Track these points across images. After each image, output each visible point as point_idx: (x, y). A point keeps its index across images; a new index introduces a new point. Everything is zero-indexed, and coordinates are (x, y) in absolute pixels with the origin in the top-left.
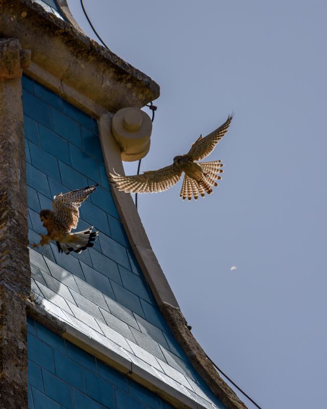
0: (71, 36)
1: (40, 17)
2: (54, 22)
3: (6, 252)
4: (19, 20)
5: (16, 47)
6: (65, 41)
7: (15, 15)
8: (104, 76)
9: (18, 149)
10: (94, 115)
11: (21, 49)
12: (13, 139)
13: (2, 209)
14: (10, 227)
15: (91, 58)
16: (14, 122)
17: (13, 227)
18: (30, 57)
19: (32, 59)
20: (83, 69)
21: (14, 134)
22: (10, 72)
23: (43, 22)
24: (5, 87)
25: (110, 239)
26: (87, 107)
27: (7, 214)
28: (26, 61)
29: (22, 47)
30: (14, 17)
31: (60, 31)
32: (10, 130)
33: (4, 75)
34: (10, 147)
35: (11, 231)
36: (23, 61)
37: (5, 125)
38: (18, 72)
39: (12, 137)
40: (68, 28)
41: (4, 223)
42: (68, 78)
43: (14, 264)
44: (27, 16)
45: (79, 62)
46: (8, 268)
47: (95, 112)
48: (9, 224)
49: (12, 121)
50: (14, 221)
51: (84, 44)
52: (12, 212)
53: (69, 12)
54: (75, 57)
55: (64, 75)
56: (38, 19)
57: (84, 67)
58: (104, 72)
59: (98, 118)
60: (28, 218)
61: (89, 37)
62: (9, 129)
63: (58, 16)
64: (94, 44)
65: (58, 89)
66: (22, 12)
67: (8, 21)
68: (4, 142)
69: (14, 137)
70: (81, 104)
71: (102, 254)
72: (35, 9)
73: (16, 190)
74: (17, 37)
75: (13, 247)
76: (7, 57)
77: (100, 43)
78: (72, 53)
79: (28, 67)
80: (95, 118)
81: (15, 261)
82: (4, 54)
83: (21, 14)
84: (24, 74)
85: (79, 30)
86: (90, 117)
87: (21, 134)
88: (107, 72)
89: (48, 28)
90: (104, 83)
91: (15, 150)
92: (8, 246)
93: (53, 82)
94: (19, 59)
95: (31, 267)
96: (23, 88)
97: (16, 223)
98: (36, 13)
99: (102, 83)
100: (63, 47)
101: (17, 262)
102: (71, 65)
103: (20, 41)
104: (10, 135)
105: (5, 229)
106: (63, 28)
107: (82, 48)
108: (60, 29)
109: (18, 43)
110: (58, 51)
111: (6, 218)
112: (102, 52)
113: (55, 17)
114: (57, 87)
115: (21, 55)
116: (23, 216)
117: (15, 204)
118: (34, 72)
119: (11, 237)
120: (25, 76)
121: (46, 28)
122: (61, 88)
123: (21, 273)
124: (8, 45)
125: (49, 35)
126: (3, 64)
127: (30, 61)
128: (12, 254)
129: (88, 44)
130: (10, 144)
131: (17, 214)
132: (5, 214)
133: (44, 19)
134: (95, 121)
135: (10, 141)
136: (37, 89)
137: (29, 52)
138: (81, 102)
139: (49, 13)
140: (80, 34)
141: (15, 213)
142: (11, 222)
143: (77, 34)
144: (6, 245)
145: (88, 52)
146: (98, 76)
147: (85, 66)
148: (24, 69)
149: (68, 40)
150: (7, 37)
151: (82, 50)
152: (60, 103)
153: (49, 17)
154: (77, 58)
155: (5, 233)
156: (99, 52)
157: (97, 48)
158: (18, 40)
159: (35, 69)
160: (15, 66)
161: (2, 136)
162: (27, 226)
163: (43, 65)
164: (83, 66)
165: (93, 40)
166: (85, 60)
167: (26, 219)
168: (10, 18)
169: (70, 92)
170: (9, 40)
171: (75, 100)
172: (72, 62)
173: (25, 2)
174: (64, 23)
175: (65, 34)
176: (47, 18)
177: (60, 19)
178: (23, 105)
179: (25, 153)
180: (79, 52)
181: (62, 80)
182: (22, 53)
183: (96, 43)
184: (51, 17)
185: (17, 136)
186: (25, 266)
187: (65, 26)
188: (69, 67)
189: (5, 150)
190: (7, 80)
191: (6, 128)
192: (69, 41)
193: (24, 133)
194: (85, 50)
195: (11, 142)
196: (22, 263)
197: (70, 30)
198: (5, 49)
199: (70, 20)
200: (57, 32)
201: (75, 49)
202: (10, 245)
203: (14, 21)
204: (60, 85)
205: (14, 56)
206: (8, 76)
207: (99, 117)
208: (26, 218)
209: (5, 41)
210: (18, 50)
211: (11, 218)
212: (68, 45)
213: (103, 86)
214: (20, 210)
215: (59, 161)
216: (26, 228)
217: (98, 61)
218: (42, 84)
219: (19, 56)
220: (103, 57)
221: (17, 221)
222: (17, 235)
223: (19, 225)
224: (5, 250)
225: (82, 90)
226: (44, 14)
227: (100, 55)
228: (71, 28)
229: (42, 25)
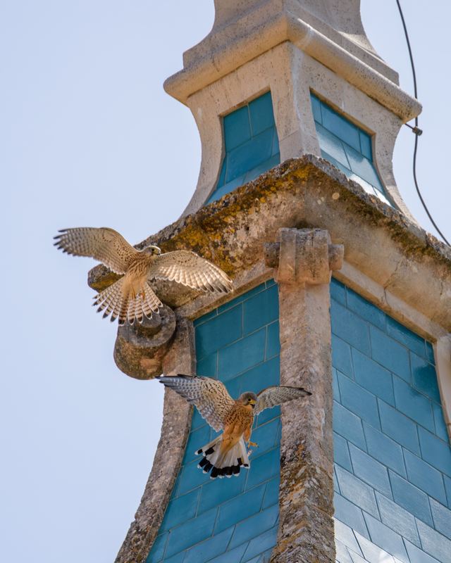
0: (400, 228)
1: (358, 200)
2: (378, 208)
3: (302, 523)
4: (328, 204)
5: (324, 240)
6: (391, 234)
7: (323, 196)
8: (444, 284)
9: (322, 381)
10: (429, 337)
11: (330, 243)
12: (317, 368)
13: (298, 463)
14: (308, 488)
15: (427, 258)
16: (317, 343)
17: (312, 489)
18: (343, 256)
19: (345, 259)
20: (415, 273)
21: (318, 360)
22: (314, 275)
23: (362, 208)
24: (307, 295)
25: (446, 509)
26: (420, 326)
27: (306, 470)
28: (336, 261)
29: (332, 241)
30: (322, 199)
31: (385, 220)
32: (312, 356)
33: (306, 279)
34: (312, 378)
35: (309, 494)
36: (333, 259)
37: (305, 348)
38: (326, 275)
39: (314, 365)
40: (396, 217)
41: (301, 484)
42: (394, 286)
43: (313, 541)
44: (340, 199)
45: (410, 263)
46: (305, 545)
47: (431, 334)
48: (307, 485)
49: (315, 342)
50: (315, 481)
51: (417, 239)
52: (312, 469)
53: (398, 194)
54: (404, 257)
55: (389, 280)
56: (355, 203)
57: (417, 271)
58: (444, 278)
59: (434, 341)
60: (334, 478)
61: (425, 229)
62: (311, 353)
63: (383, 199)
64: (431, 239)
65: (380, 301)
66: (333, 192)
67: (314, 204)
68: (303, 371)
69: (318, 365)
70: (410, 322)
71: (435, 529)
72: (352, 188)
73: (317, 438)
74: (325, 227)
75: (313, 517)
76: (311, 255)
77: (440, 239)
78: (401, 251)
79: (340, 269)
80: (429, 342)
81: (314, 537)
82: (307, 250)
83: (331, 195)
84: (333, 279)
85: (411, 220)
86: (423, 340)
87: (328, 361)
88: (447, 278)
89: (368, 216)
90: (444, 294)
91: (318, 382)
92: (304, 515)
93: (373, 290)
94: (328, 257)
95: (336, 545)
96: (332, 297)
97: (317, 484)
98: (352, 194)
99: (441, 294)
100: (389, 242)
101: (317, 538)
102: (399, 268)
103: (329, 232)
104: (313, 362)
105: (302, 491)
106: (389, 216)
107: (415, 244)
108: (385, 217)
109: (327, 236)
110: (382, 247)
111: (303, 476)
112: (442, 250)
113: (378, 201)
114: (379, 298)
115: (330, 251)
116: (326, 474)
117: (317, 457)
118: (347, 276)
119: (310, 503)
120: (336, 281)
121: (365, 215)
122: (384, 298)
123: (322, 552)
124: (312, 238)
125: (370, 224)
126: (305, 264)
127: (342, 260)
128: (310, 526)
129: (423, 239)
130: (311, 374)
131: (318, 471)
132: (302, 471)
133: (363, 203)
134: (430, 345)
135: (312, 370)
136: (351, 299)
137: (342, 248)
138: (411, 319)
139: (370, 195)
140: (413, 226)
141: (315, 470)
142: (311, 482)
143: (409, 225)
144: (302, 514)
145: (423, 251)
146: (436, 285)
147: (418, 269)
148: (333, 271)
149: (395, 233)
150: (312, 227)
151: (415, 247)
152: (382, 318)
153: (370, 200)
154: (407, 257)
155: (302, 496)
156: (438, 250)
157: (436, 244)
158: (327, 231)
159: (348, 272)
160: (322, 266)
161: (301, 362)
162: (332, 487)
163: (359, 266)
164: (415, 269)
165: (429, 234)
166: (418, 262)
167: (331, 479)
168: (316, 200)
169: (396, 304)
170: (314, 230)
171: (403, 316)
172: (400, 264)
173: (338, 179)
174: (390, 209)
175: (392, 224)
176: (368, 203)
177: (385, 204)
178: (331, 321)
179: (331, 387)
180: (411, 249)
181: (385, 288)
182: (331, 249)
183: (434, 238)
184: (374, 201)
185: (320, 364)
186: (327, 543)
187: (392, 213)
188: (396, 269)
189: (304, 382)
190: (310, 286)
191: (307, 352)
192: (397, 234)
193: (331, 359)
194: (417, 248)
195: (314, 372)
196: (324, 538)
197: (398, 219)
198: (308, 242)
199: (399, 205)
200: (380, 221)
201: (404, 246)
202: (308, 514)
203: (322, 205)
204: (382, 294)
205: (321, 253)
206: (312, 281)
207: (436, 341)
208: (330, 476)
209: (309, 232)
210: (325, 245)
211: (310, 477)
212: (395, 240)
213: (442, 297)
214: (323, 466)
215: (379, 400)
216: (331, 491)
217: (436, 263)
218: (359, 292)
219: (327, 253)
220: (444, 257)
221: (318, 481)
222: (318, 500)
223: (321, 486)
224: (300, 520)
225: (414, 302)
226: (363, 197)
227: (440, 255)
228: (401, 216)
229: (359, 211)
